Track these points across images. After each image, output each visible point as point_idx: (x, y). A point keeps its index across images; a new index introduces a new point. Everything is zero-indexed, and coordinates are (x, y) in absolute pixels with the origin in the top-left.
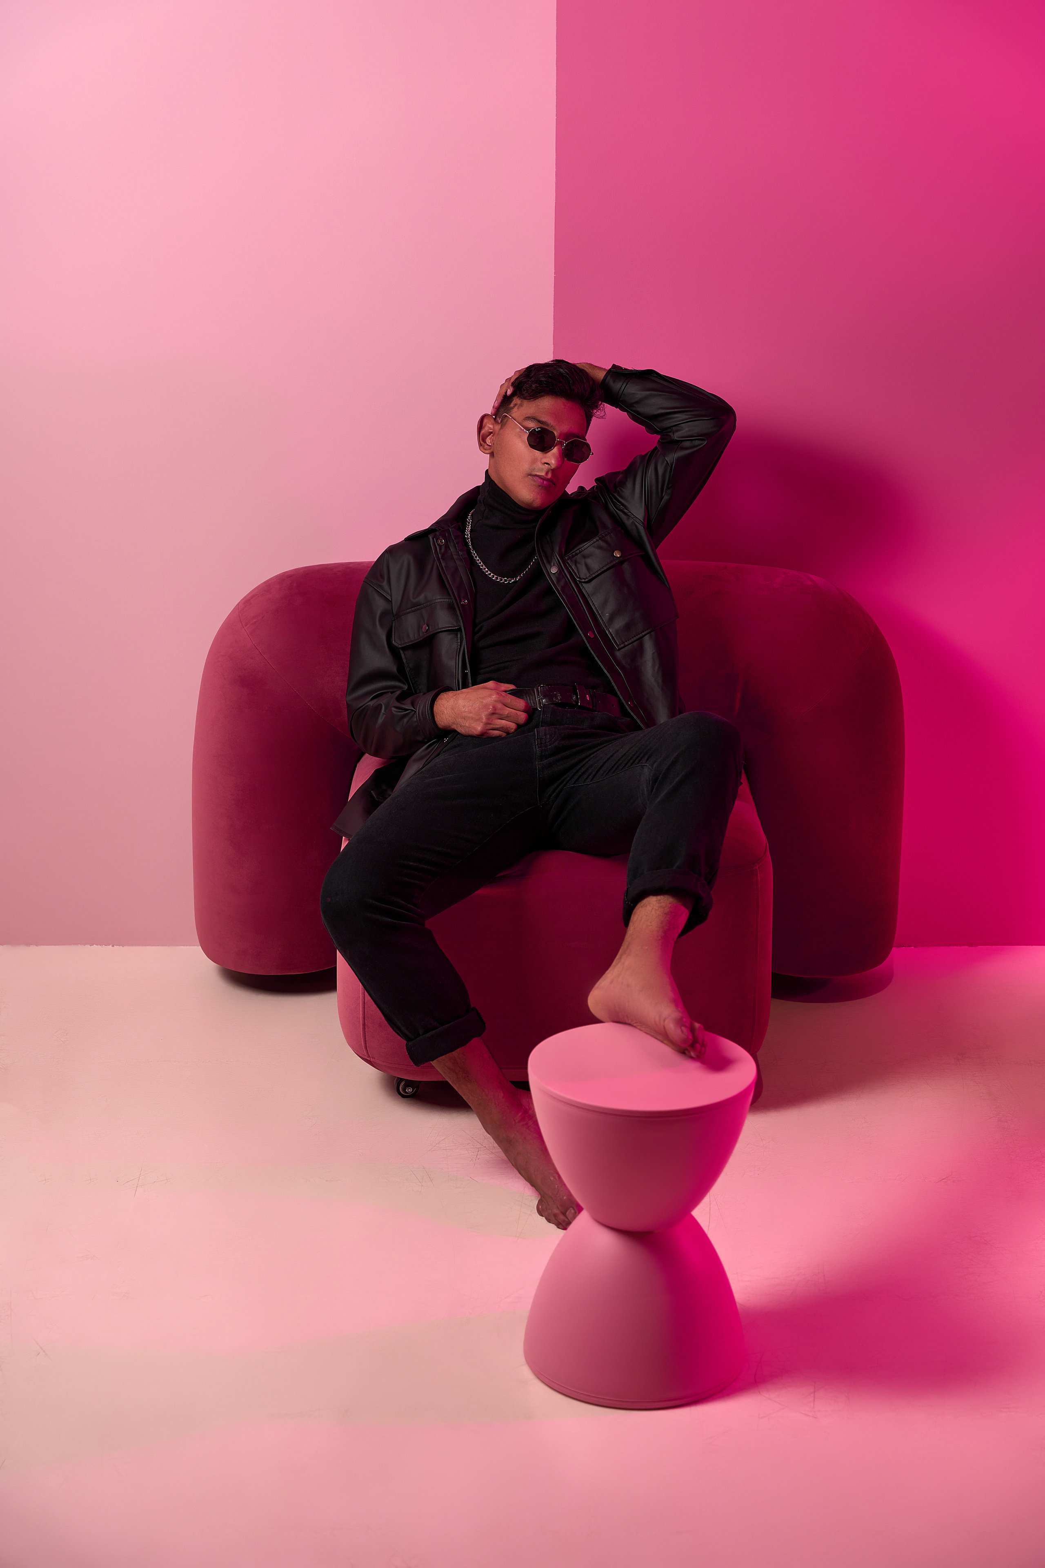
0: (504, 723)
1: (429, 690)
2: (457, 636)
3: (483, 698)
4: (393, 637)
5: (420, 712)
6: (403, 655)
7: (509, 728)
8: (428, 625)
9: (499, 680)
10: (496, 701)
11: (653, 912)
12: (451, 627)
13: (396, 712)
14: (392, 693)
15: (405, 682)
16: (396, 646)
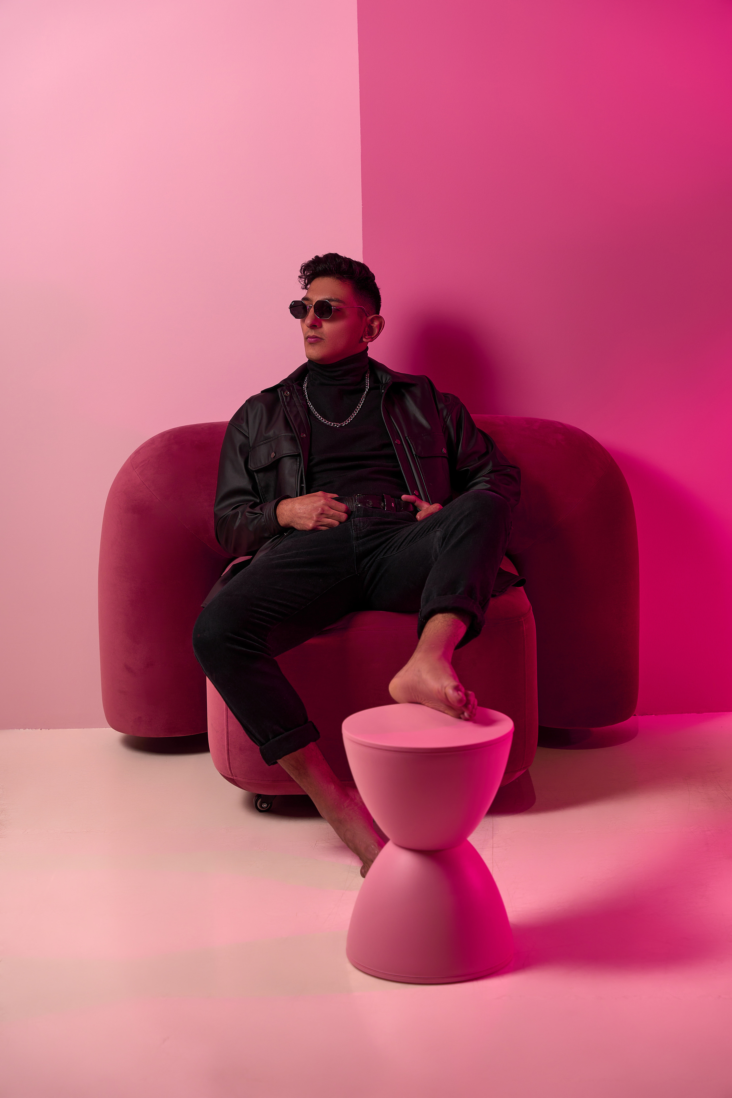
0: (330, 520)
1: (275, 499)
2: (297, 460)
3: (314, 503)
4: (249, 463)
5: (267, 514)
6: (256, 477)
7: (334, 524)
8: (275, 453)
9: (325, 491)
10: (324, 504)
11: (440, 624)
12: (293, 453)
13: (249, 515)
14: (246, 504)
15: (257, 497)
16: (251, 470)
